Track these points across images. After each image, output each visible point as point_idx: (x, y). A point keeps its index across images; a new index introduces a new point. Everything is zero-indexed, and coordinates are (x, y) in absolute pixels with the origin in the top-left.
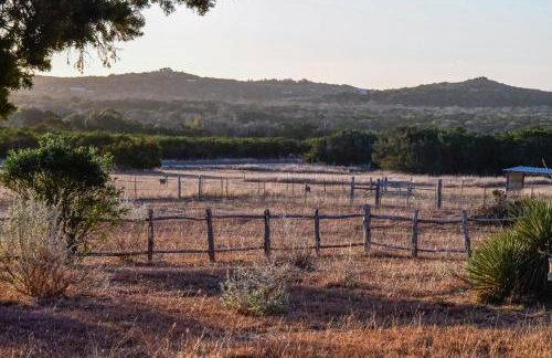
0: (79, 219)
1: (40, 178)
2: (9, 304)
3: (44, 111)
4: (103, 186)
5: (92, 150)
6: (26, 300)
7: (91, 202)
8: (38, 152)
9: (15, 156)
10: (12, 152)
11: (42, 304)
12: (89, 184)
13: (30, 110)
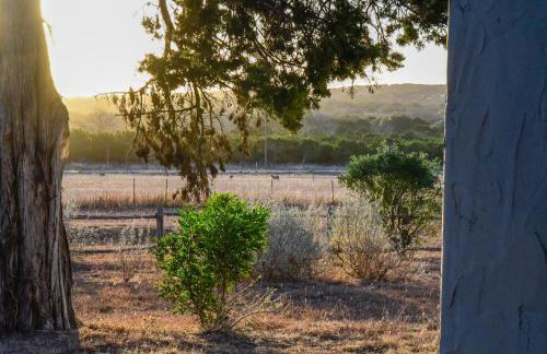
0: (412, 217)
1: (377, 179)
2: (338, 283)
3: (413, 118)
4: (432, 188)
5: (423, 155)
6: (353, 281)
7: (421, 202)
8: (376, 157)
9: (356, 161)
10: (354, 157)
11: (364, 284)
12: (420, 186)
13: (399, 118)
